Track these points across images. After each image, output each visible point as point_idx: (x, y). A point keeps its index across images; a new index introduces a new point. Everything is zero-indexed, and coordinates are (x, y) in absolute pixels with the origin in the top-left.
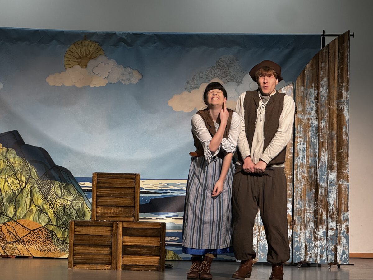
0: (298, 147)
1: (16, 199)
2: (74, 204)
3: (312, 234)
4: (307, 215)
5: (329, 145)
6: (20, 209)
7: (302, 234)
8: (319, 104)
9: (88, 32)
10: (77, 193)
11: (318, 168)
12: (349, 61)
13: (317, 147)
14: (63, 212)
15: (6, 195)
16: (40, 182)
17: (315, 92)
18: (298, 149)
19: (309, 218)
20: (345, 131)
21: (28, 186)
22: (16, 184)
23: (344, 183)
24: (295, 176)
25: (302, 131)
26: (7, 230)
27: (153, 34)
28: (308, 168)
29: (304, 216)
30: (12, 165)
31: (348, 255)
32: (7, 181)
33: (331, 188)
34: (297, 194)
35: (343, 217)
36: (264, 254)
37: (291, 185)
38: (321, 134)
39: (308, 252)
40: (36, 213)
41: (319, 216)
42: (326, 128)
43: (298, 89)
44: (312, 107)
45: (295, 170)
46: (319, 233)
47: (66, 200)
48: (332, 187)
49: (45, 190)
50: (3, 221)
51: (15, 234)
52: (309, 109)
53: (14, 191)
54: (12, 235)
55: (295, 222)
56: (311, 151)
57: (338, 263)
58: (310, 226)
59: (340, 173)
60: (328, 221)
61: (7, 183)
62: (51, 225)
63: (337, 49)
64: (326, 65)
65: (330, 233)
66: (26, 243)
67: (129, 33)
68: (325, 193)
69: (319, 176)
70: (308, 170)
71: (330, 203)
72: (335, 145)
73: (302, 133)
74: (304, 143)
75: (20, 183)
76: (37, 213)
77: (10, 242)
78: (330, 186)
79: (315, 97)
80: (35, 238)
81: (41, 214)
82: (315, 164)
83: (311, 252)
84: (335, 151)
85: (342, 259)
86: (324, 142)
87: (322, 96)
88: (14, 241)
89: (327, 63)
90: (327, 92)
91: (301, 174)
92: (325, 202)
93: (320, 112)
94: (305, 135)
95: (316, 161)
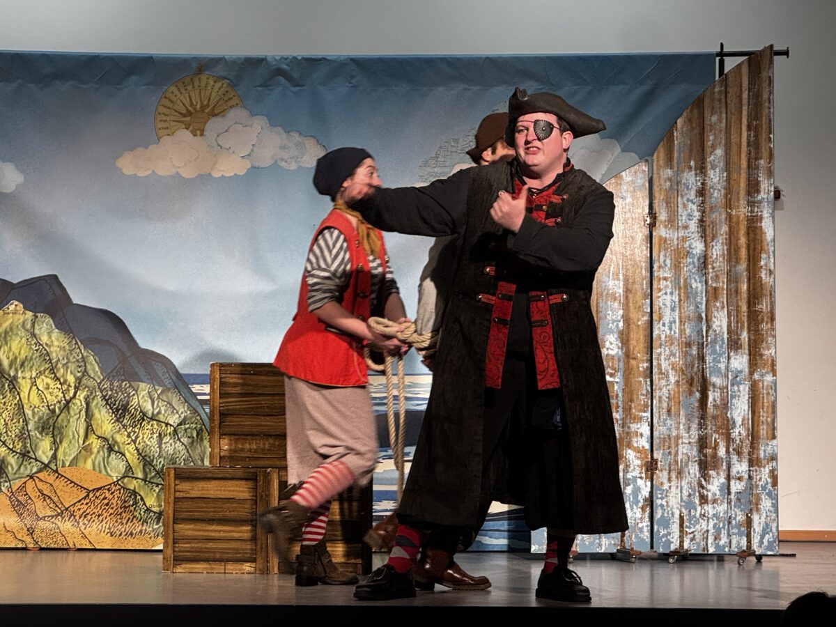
0: (660, 299)
1: (56, 424)
2: (180, 432)
3: (694, 490)
4: (683, 448)
5: (731, 294)
6: (65, 444)
7: (673, 489)
8: (707, 207)
9: (206, 58)
10: (188, 408)
11: (707, 345)
12: (772, 110)
13: (702, 299)
14: (158, 450)
15: (34, 414)
16: (107, 385)
17: (698, 178)
18: (661, 304)
19: (687, 454)
20: (766, 265)
21: (82, 395)
22: (55, 391)
23: (765, 378)
24: (655, 363)
25: (669, 266)
26: (37, 490)
27: (346, 59)
28: (684, 346)
29: (677, 451)
30: (45, 350)
31: (776, 534)
32: (36, 385)
33: (736, 388)
34: (660, 401)
35: (765, 451)
37: (646, 384)
38: (711, 270)
39: (687, 530)
40: (98, 452)
41: (709, 451)
42: (724, 258)
43: (658, 174)
44: (690, 212)
45: (654, 351)
46: (709, 487)
47: (164, 425)
48: (738, 387)
49: (117, 403)
50: (28, 472)
51: (56, 499)
52: (684, 218)
53: (51, 405)
54: (48, 501)
55: (656, 464)
56: (689, 310)
57: (755, 552)
58: (691, 472)
59: (755, 355)
60: (730, 461)
61: (34, 388)
62: (133, 478)
63: (745, 85)
64: (720, 120)
65: (736, 487)
66: (80, 517)
67: (295, 58)
68: (722, 400)
69: (709, 363)
70: (684, 349)
71: (734, 422)
72: (745, 296)
73: (670, 269)
74: (674, 290)
75: (64, 389)
76: (101, 453)
77: (45, 517)
78: (733, 385)
79: (696, 190)
80: (99, 508)
81: (109, 455)
82: (700, 337)
83: (692, 530)
84: (744, 308)
85: (763, 543)
86: (718, 288)
87: (712, 187)
88: (53, 514)
89: (724, 115)
90: (725, 178)
91: (668, 360)
92: (724, 420)
93: (708, 223)
94: (675, 273)
95: (702, 329)
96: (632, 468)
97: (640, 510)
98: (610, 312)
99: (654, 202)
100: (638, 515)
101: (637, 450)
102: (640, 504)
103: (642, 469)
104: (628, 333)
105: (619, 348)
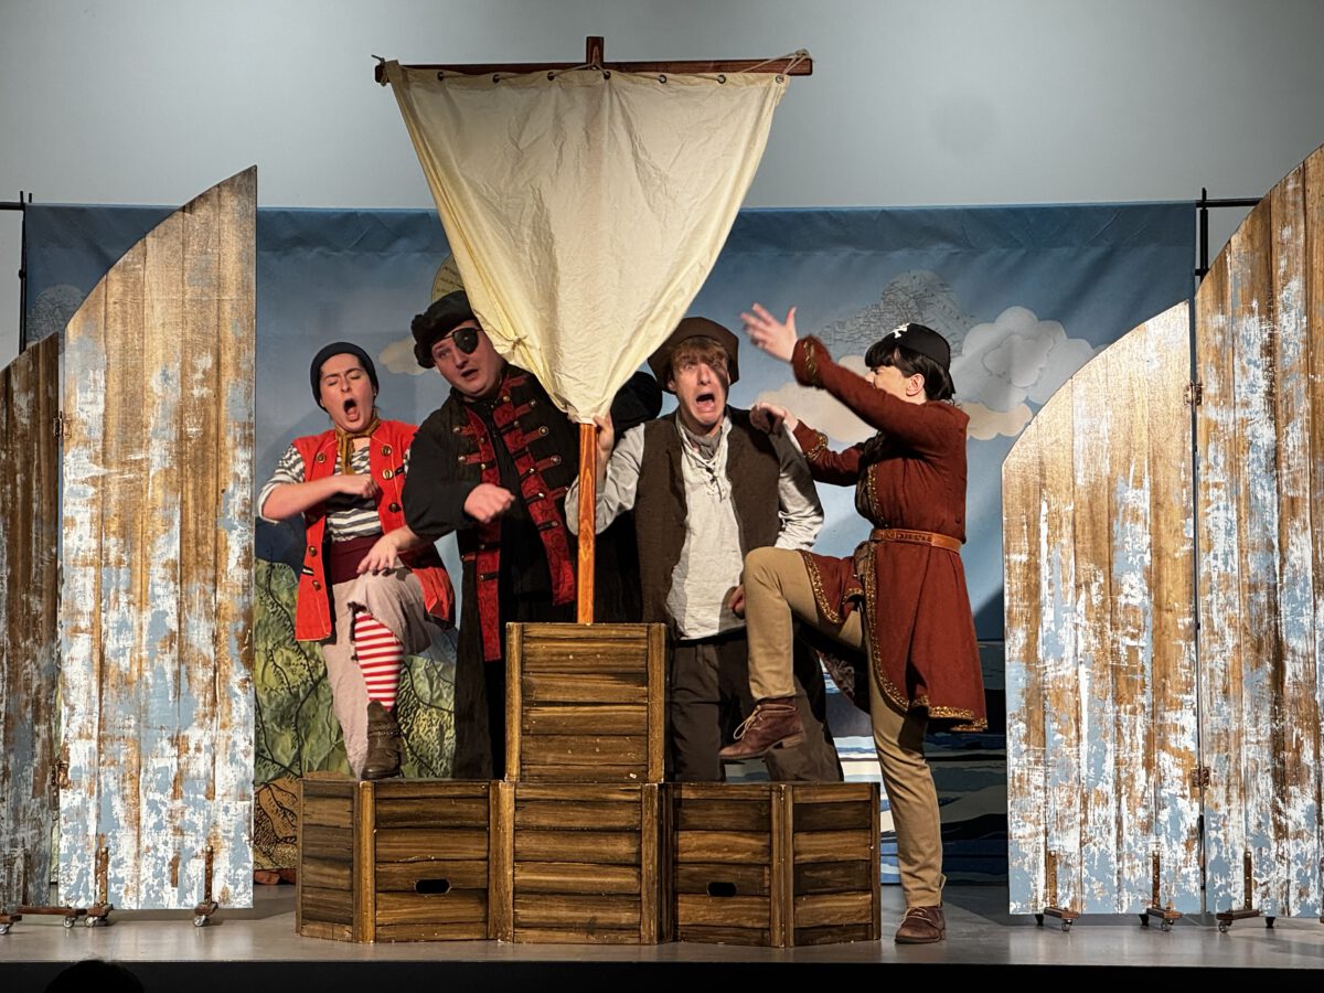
0: (1209, 518)
1: (300, 713)
3: (1267, 817)
4: (1249, 749)
5: (1316, 509)
6: (312, 740)
7: (1234, 814)
8: (1278, 371)
11: (1281, 588)
13: (1273, 517)
14: (439, 746)
15: (270, 699)
17: (1264, 328)
18: (1211, 526)
19: (1254, 759)
22: (298, 668)
24: (1202, 617)
25: (1222, 465)
26: (274, 803)
28: (1247, 590)
29: (1240, 754)
30: (286, 612)
32: (273, 660)
34: (1212, 677)
36: (1103, 888)
37: (1189, 649)
38: (1285, 471)
39: (1256, 879)
41: (1288, 755)
42: (1305, 452)
43: (1204, 322)
44: (1251, 380)
45: (1200, 598)
46: (1290, 812)
47: (446, 713)
50: (261, 779)
52: (1243, 389)
53: (293, 687)
54: (291, 819)
55: (1207, 775)
56: (1254, 533)
58: (1261, 788)
60: (1320, 772)
61: (271, 664)
64: (1295, 235)
68: (1307, 674)
69: (1286, 616)
70: (1247, 595)
73: (1223, 470)
74: (1230, 503)
75: (309, 665)
77: (286, 838)
78: (1322, 651)
79: (1261, 346)
82: (1271, 575)
83: (1265, 879)
86: (1297, 498)
87: (1285, 341)
89: (1302, 227)
90: (1305, 326)
91: (1224, 611)
92: (1310, 706)
93: (1280, 397)
94: (1232, 477)
95: (1273, 564)
96: (1169, 781)
97: (1183, 847)
98: (1129, 539)
99: (1198, 366)
100: (1181, 855)
101: (1177, 753)
102: (1184, 838)
103: (1185, 784)
104: (1159, 570)
105: (1144, 594)
